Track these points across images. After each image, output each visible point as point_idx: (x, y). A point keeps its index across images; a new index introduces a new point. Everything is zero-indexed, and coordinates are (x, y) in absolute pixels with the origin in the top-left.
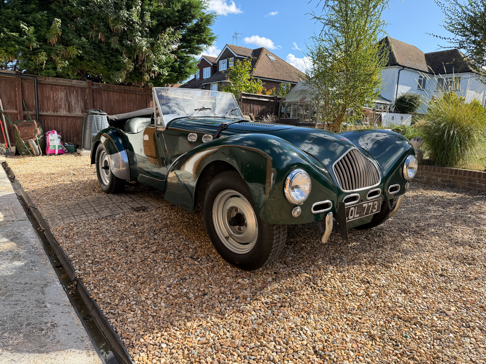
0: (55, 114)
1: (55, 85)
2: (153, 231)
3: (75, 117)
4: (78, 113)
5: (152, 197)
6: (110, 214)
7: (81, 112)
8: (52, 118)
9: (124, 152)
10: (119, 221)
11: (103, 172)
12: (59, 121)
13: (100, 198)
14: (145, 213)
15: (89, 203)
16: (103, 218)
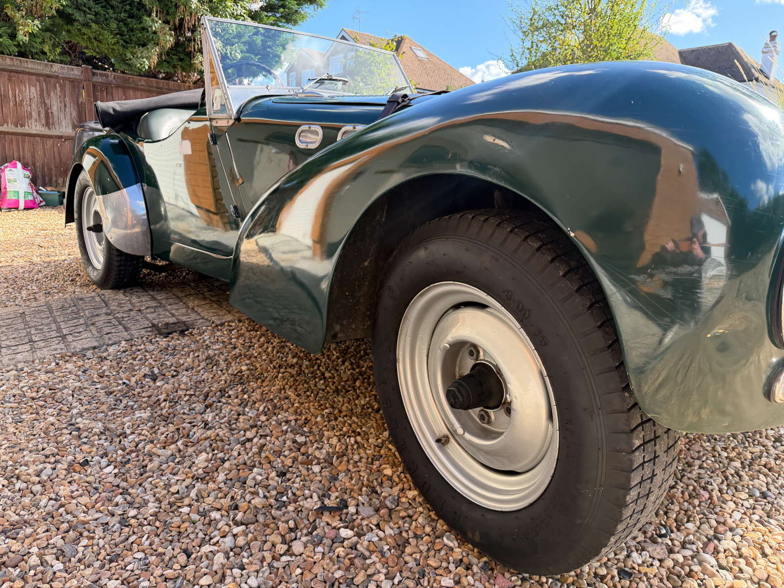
0: (19, 130)
1: (17, 72)
2: (202, 397)
3: (61, 137)
4: (65, 128)
5: (205, 298)
6: (95, 344)
7: (71, 127)
8: (13, 137)
9: (136, 189)
10: (114, 363)
11: (91, 237)
12: (26, 145)
13: (81, 299)
14: (185, 340)
15: (51, 311)
16: (74, 354)
